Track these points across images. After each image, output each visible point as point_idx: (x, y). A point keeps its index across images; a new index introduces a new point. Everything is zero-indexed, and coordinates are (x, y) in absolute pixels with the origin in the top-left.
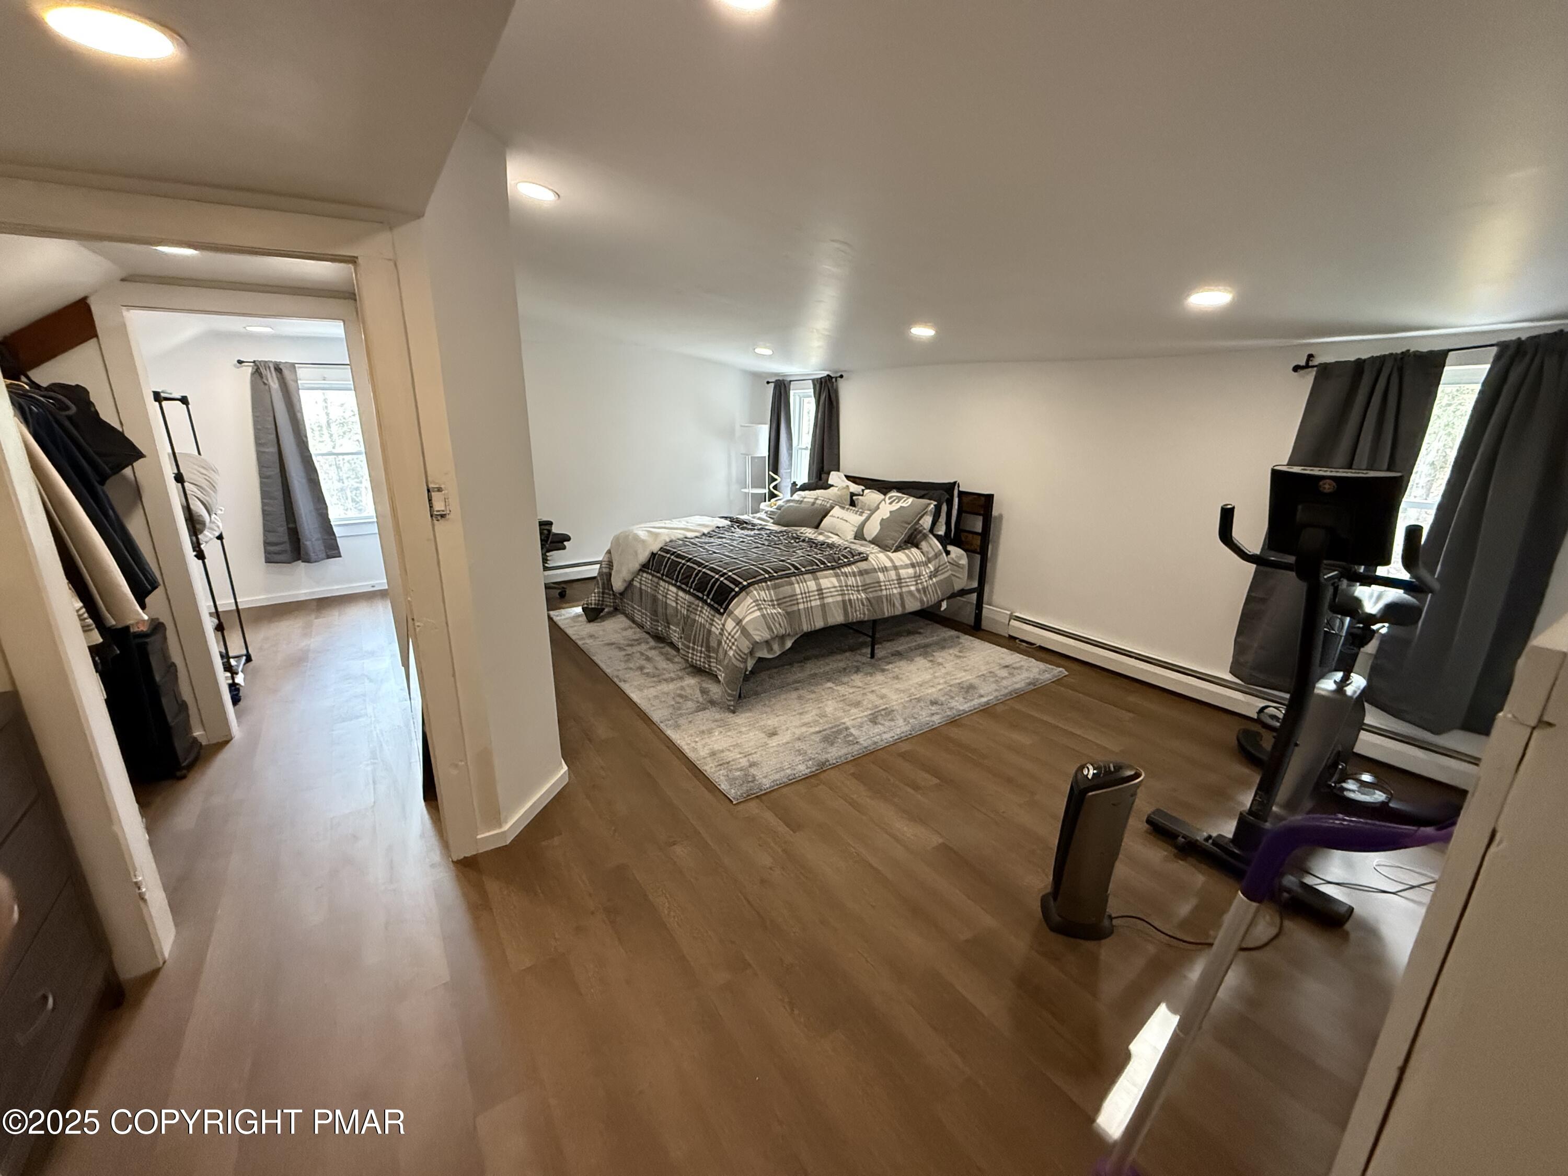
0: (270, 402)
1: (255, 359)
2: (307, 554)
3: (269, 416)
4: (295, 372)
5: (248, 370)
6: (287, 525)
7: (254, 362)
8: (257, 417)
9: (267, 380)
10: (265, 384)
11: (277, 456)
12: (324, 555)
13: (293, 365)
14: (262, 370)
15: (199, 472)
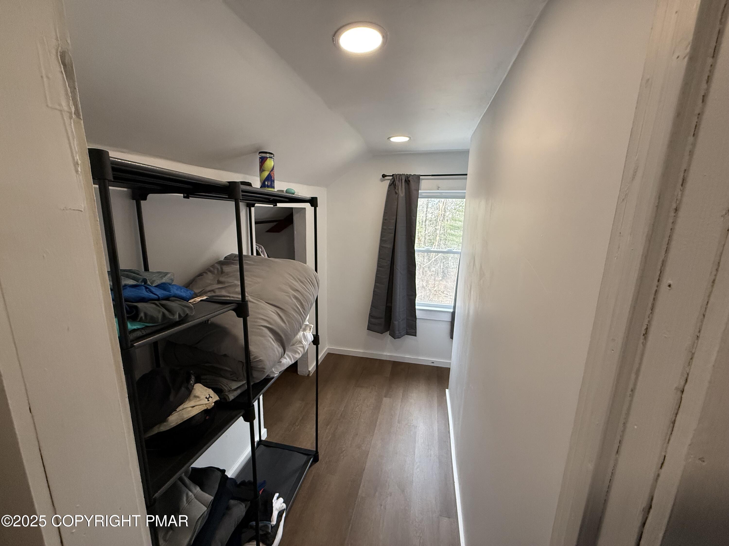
0: (396, 207)
1: (394, 174)
2: (394, 329)
3: (393, 219)
4: (419, 182)
5: (387, 183)
6: (386, 304)
8: (386, 220)
9: (398, 189)
10: (396, 193)
11: (390, 248)
12: (405, 332)
13: (418, 177)
14: (397, 182)
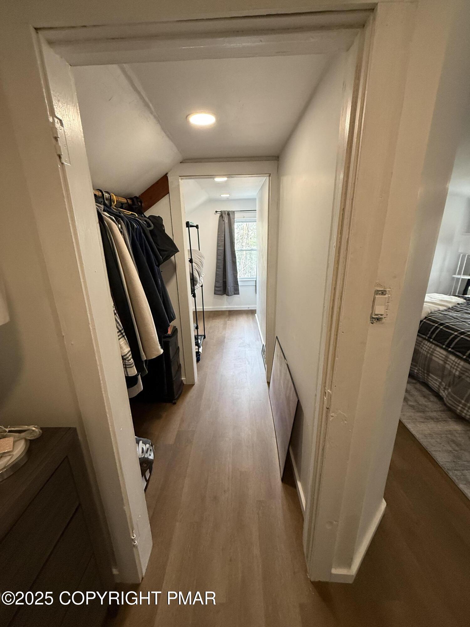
0: (224, 228)
1: (222, 210)
2: (228, 292)
3: (223, 234)
4: (234, 215)
5: (218, 215)
6: (223, 279)
7: (221, 211)
8: (219, 235)
9: (224, 219)
10: (223, 221)
11: (223, 250)
12: (233, 293)
13: (234, 212)
14: (223, 215)
15: (198, 258)
